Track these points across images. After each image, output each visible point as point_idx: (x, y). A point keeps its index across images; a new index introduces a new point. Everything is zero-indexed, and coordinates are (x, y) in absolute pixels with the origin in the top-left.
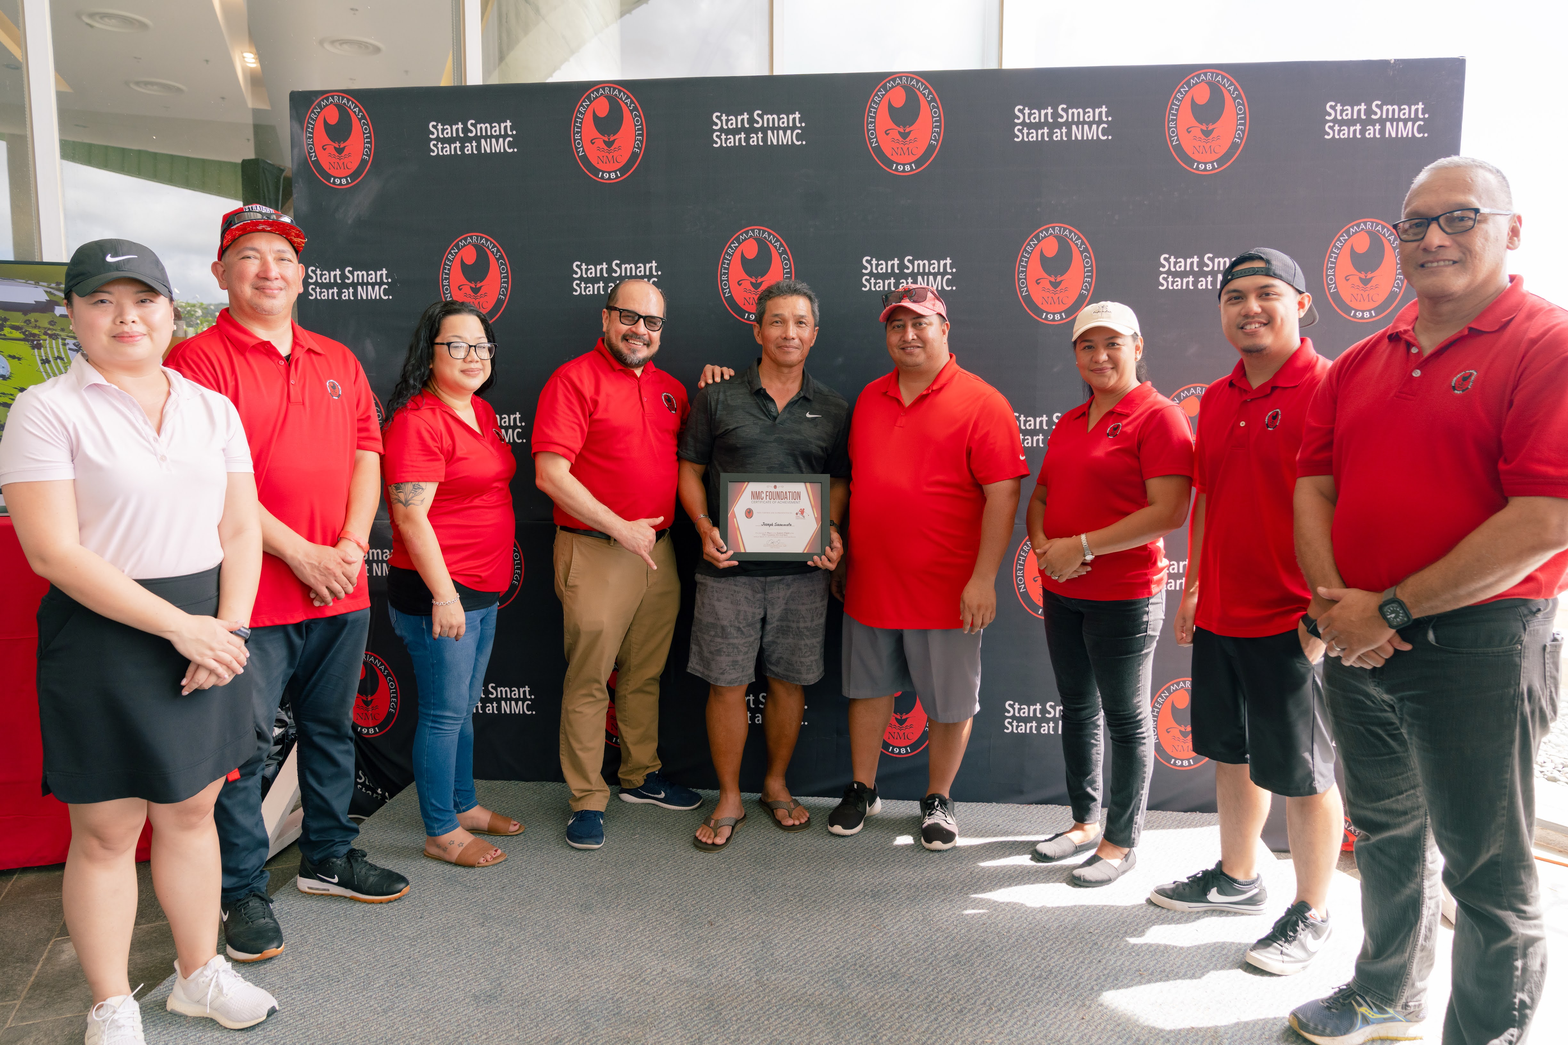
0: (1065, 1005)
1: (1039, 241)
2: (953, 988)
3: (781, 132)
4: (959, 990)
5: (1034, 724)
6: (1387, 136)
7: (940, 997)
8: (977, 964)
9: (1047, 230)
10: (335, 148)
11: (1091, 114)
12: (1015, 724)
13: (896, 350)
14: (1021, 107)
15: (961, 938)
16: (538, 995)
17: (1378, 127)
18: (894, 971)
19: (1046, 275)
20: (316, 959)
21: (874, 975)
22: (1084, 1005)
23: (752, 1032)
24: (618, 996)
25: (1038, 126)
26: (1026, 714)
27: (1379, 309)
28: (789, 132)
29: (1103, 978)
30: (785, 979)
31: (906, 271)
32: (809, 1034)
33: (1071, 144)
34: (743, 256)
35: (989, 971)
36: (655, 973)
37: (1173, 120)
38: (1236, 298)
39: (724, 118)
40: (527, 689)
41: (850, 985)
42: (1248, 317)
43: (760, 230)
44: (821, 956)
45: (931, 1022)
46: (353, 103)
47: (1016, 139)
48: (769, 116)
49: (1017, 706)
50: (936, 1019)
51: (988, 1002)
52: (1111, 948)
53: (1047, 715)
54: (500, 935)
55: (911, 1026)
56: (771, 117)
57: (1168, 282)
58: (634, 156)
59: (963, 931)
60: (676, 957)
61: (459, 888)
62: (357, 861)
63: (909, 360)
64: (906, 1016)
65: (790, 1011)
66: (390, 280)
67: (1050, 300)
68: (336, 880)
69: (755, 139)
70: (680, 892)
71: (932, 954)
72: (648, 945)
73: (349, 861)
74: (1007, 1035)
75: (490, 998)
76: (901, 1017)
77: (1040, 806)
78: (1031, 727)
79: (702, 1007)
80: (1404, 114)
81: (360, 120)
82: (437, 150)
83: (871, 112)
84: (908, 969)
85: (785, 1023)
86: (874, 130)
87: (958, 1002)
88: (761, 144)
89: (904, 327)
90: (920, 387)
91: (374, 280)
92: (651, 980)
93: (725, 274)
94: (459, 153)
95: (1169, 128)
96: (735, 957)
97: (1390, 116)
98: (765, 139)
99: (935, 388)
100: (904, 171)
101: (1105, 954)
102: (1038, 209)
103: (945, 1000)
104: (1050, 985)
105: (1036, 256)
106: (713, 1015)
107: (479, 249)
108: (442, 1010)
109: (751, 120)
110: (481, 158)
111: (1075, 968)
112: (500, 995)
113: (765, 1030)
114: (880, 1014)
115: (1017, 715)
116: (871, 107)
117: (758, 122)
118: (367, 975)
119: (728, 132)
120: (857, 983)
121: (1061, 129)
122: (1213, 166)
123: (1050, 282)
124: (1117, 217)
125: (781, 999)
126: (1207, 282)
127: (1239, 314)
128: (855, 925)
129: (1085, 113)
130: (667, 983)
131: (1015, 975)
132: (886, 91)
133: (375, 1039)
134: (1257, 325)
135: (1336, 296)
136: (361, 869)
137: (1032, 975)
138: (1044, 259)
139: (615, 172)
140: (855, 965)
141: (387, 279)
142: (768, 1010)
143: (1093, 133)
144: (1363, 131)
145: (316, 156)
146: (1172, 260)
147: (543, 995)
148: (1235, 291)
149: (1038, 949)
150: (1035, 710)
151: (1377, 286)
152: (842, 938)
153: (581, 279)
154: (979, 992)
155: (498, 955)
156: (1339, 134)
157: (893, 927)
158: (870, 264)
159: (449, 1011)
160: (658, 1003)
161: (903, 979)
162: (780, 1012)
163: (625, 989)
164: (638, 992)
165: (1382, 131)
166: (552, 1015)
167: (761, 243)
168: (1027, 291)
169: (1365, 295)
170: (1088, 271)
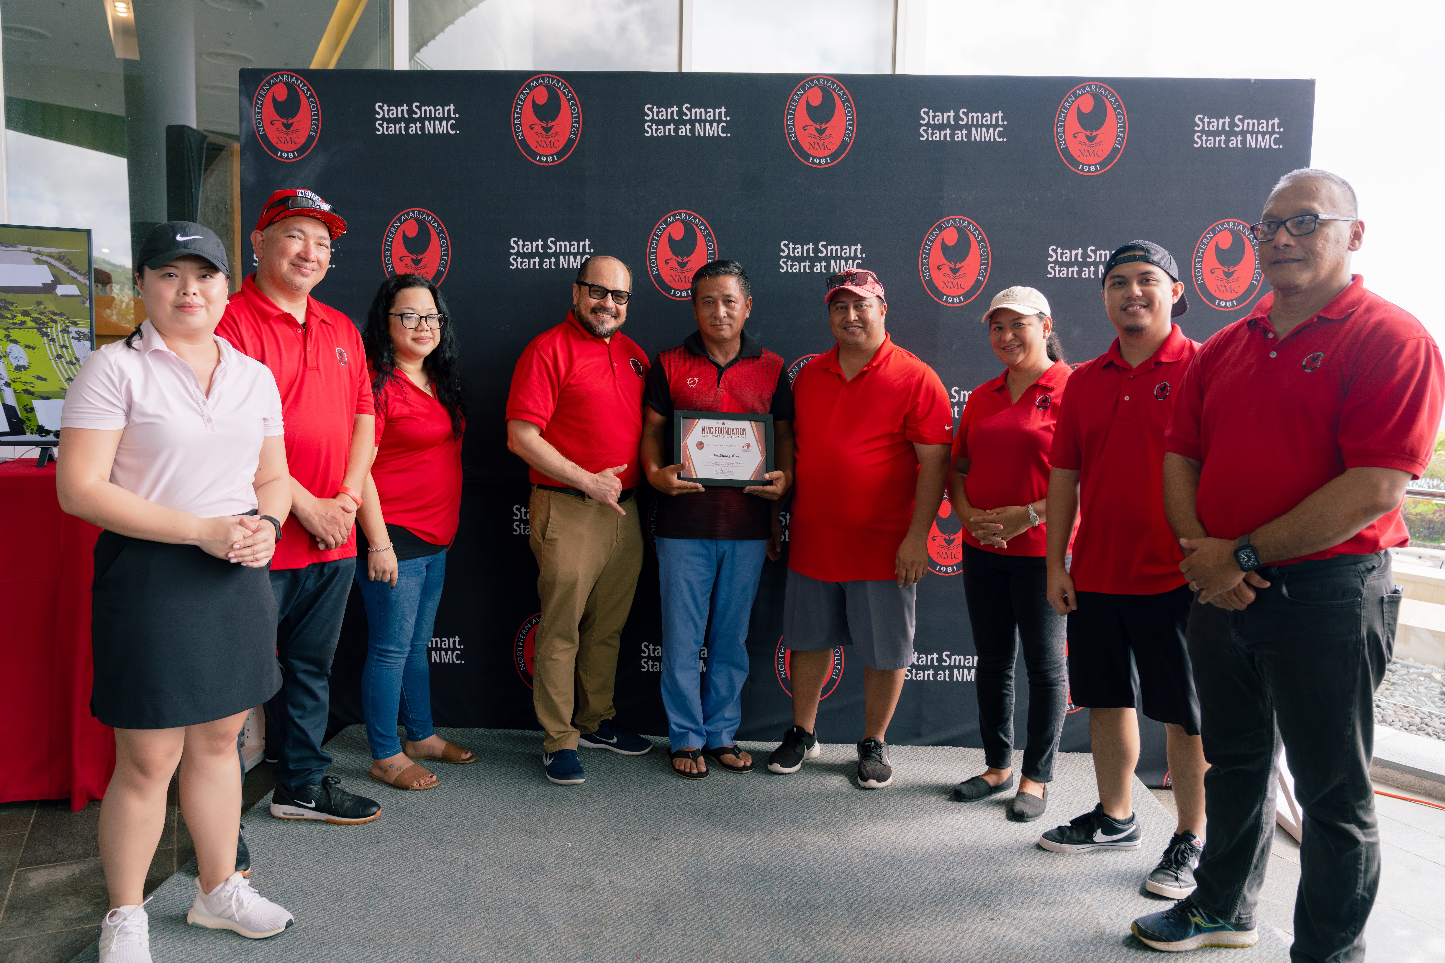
0: (968, 905)
1: (941, 231)
2: (870, 893)
3: (708, 125)
4: (876, 894)
5: (931, 672)
6: (1248, 146)
7: (859, 900)
8: (888, 874)
9: (948, 221)
10: (283, 123)
11: (988, 118)
13: (838, 330)
14: (926, 110)
15: (873, 854)
16: (499, 903)
17: (1240, 138)
18: (817, 879)
19: (946, 262)
20: (287, 877)
21: (798, 884)
22: (984, 905)
25: (941, 127)
26: (924, 663)
28: (715, 125)
29: (1000, 884)
30: (721, 888)
31: (820, 255)
32: (748, 929)
33: (970, 144)
34: (670, 237)
35: (900, 880)
36: (603, 884)
37: (1061, 126)
38: (1119, 283)
39: (655, 109)
40: (457, 639)
42: (1131, 300)
43: (686, 214)
46: (301, 82)
47: (921, 139)
48: (697, 109)
50: (857, 917)
51: (901, 904)
52: (1006, 860)
53: (943, 664)
54: (455, 856)
56: (698, 111)
57: (1055, 271)
58: (571, 141)
60: (620, 872)
61: (408, 818)
63: (850, 339)
64: (830, 914)
65: (729, 912)
67: (950, 285)
69: (684, 130)
70: (615, 820)
71: (849, 867)
74: (920, 928)
75: (456, 906)
76: (826, 915)
77: (936, 748)
78: (929, 675)
79: (650, 910)
80: (1262, 127)
81: (308, 98)
82: (382, 129)
83: (790, 109)
84: (829, 879)
85: (725, 921)
86: (793, 125)
87: (875, 903)
88: (689, 134)
89: (847, 309)
90: (860, 365)
92: (600, 890)
93: (653, 253)
94: (404, 133)
95: (1058, 133)
96: (674, 871)
97: (1250, 129)
98: (692, 130)
99: (873, 365)
100: (820, 163)
101: (1001, 865)
102: (941, 202)
103: (864, 902)
104: (954, 889)
105: (938, 244)
106: (660, 916)
107: (421, 223)
108: (414, 916)
109: (681, 113)
110: (425, 138)
112: (465, 903)
114: (808, 914)
116: (791, 104)
117: (686, 115)
118: (338, 889)
119: (659, 123)
120: (784, 890)
121: (961, 131)
122: (1096, 168)
123: (950, 268)
124: (1010, 211)
125: (719, 903)
126: (1090, 271)
127: (1122, 297)
128: (778, 844)
129: (983, 117)
130: (615, 892)
131: (923, 882)
132: (805, 91)
133: (358, 939)
134: (1138, 307)
135: (1203, 287)
137: (938, 883)
138: (945, 249)
139: (552, 156)
140: (782, 875)
142: (709, 912)
143: (990, 135)
144: (1227, 142)
145: (264, 130)
146: (1059, 251)
148: (1118, 277)
149: (943, 862)
150: (932, 659)
151: (1238, 279)
152: (767, 855)
153: (518, 254)
154: (893, 896)
155: (456, 871)
156: (1206, 143)
157: (812, 846)
158: (787, 248)
159: (421, 916)
160: (610, 907)
161: (826, 886)
162: (720, 912)
163: (578, 897)
164: (590, 899)
165: (1244, 142)
166: (515, 918)
167: (687, 225)
168: (929, 276)
169: (1228, 286)
170: (984, 260)
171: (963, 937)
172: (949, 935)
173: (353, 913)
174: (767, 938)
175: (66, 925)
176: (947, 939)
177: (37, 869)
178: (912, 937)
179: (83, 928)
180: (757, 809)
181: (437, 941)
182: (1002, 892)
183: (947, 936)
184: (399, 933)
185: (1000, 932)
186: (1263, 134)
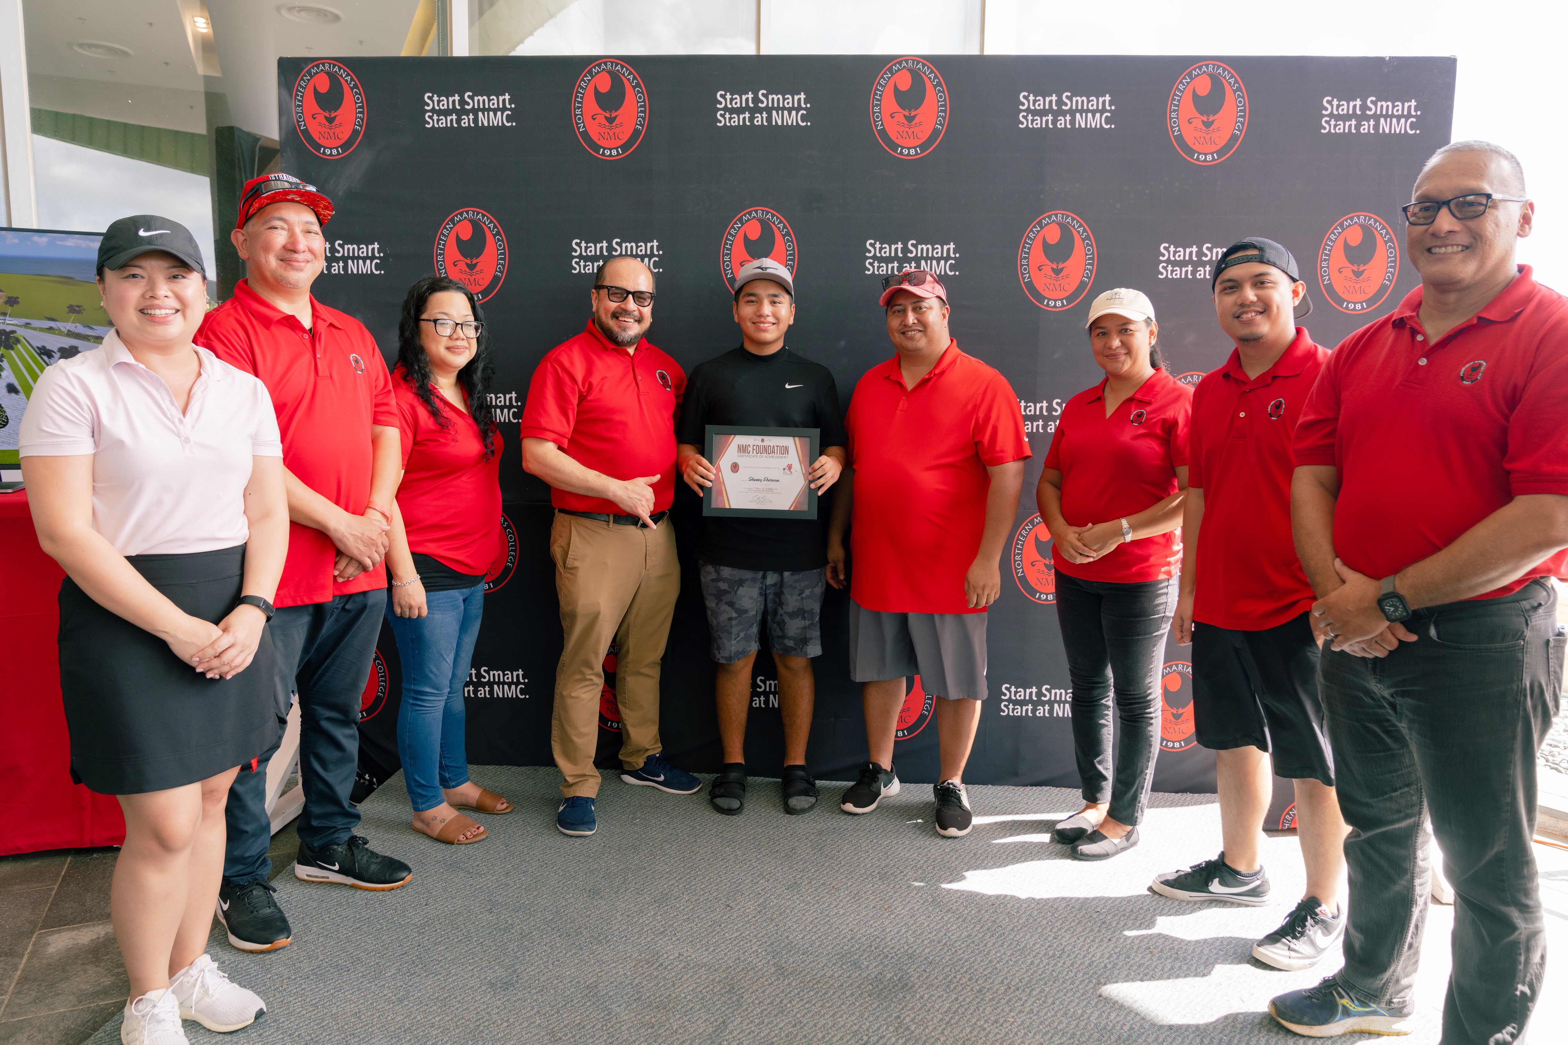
0: (1081, 983)
1: (1042, 228)
2: (970, 968)
3: (786, 113)
4: (976, 970)
5: (1030, 707)
6: (1381, 131)
7: (958, 977)
8: (990, 944)
9: (1050, 217)
10: (325, 117)
11: (1094, 103)
12: (1011, 706)
13: (897, 335)
14: (1026, 94)
16: (556, 982)
17: (1372, 123)
18: (910, 951)
19: (1048, 262)
20: (322, 948)
21: (890, 956)
23: (776, 1015)
24: (637, 981)
25: (1042, 113)
26: (1022, 698)
27: (1370, 301)
28: (794, 113)
29: (1115, 956)
30: (803, 962)
31: (909, 255)
32: (833, 1016)
33: (1074, 132)
34: (745, 236)
35: (1003, 951)
36: (672, 957)
37: (1175, 111)
38: (1231, 288)
39: (728, 96)
40: (521, 672)
41: (868, 967)
42: (1244, 306)
43: (763, 211)
44: (835, 938)
45: (952, 1002)
46: (344, 71)
47: (1020, 126)
48: (774, 96)
49: (1013, 689)
50: (957, 999)
51: (1006, 982)
52: (1119, 926)
53: (1043, 698)
54: (510, 922)
55: (933, 1006)
56: (776, 97)
57: (1167, 271)
58: (636, 133)
59: (973, 912)
60: (691, 942)
61: (462, 874)
62: (358, 847)
63: (909, 344)
64: (926, 996)
65: (812, 993)
66: (382, 255)
67: (1051, 287)
68: (337, 867)
69: (760, 119)
70: (687, 877)
71: (945, 934)
72: (662, 930)
73: (350, 848)
74: (1028, 1013)
75: (507, 985)
76: (922, 997)
77: (1035, 788)
78: (1027, 710)
79: (723, 991)
80: (1398, 111)
81: (352, 89)
82: (432, 122)
83: (876, 94)
84: (924, 950)
85: (807, 1006)
86: (880, 113)
87: (976, 982)
88: (765, 124)
89: (905, 311)
90: (922, 372)
91: (365, 254)
92: (669, 965)
93: (727, 254)
94: (455, 125)
95: (1171, 118)
96: (751, 941)
97: (1384, 113)
98: (769, 119)
99: (937, 372)
100: (909, 154)
101: (1114, 932)
102: (1042, 196)
103: (964, 980)
104: (1064, 963)
105: (1038, 243)
106: (734, 999)
107: (476, 224)
108: (459, 998)
109: (756, 100)
110: (478, 131)
111: (1087, 946)
112: (517, 982)
113: (789, 1013)
114: (901, 995)
115: (1013, 698)
116: (877, 89)
117: (762, 102)
118: (377, 964)
119: (732, 111)
120: (874, 964)
121: (1065, 117)
122: (1213, 157)
123: (1052, 269)
124: (1118, 206)
125: (801, 982)
126: (1205, 271)
127: (1235, 304)
128: (867, 907)
129: (1089, 102)
130: (684, 967)
131: (1029, 954)
132: (892, 74)
133: (393, 1029)
134: (1253, 314)
135: (1330, 288)
136: (363, 856)
137: (1045, 955)
138: (1046, 246)
139: (617, 149)
140: (871, 946)
141: (379, 253)
142: (789, 993)
143: (1096, 121)
144: (1358, 127)
145: (305, 125)
146: (1172, 249)
147: (561, 982)
148: (1229, 280)
149: (1049, 929)
150: (1031, 693)
151: (1368, 279)
152: (855, 920)
153: (580, 257)
154: (995, 972)
155: (510, 941)
156: (1335, 129)
157: (903, 909)
158: (873, 248)
159: (466, 999)
160: (679, 987)
161: (920, 960)
162: (801, 994)
163: (643, 973)
164: (657, 977)
165: (1376, 127)
166: (572, 1001)
167: (765, 224)
168: (1029, 277)
169: (1357, 287)
170: (1089, 259)
171: (1077, 1026)
172: (1061, 1022)
173: (390, 995)
174: (856, 1028)
175: (80, 1002)
176: (1059, 1028)
177: (59, 932)
178: (1019, 1026)
179: (98, 1005)
180: (843, 863)
181: (482, 1032)
182: (1118, 967)
183: (1059, 1024)
184: (439, 1021)
185: (1118, 1019)
186: (1399, 118)
